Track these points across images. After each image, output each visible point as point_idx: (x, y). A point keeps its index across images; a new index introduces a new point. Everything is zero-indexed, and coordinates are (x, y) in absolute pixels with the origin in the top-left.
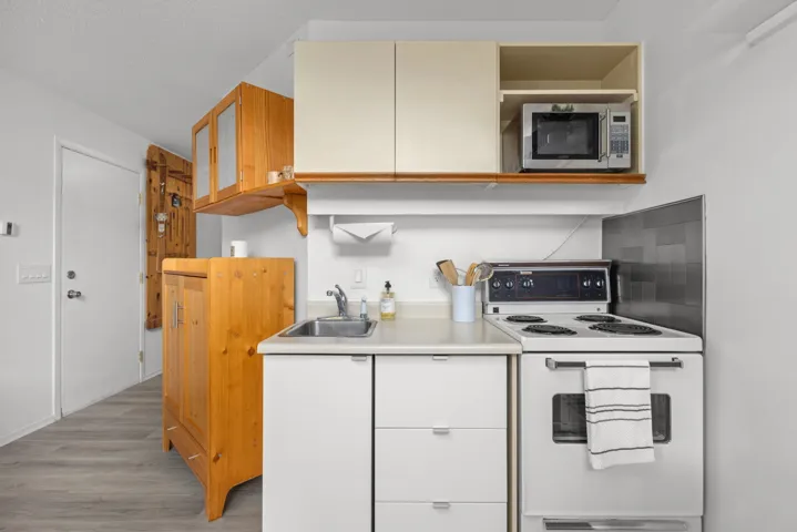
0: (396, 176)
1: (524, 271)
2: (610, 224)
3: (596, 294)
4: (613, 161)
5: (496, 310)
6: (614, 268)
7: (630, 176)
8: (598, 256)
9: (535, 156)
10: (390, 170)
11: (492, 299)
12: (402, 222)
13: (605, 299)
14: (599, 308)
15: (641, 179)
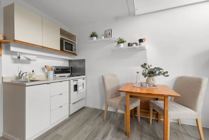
0: (43, 47)
1: (60, 68)
2: (70, 61)
3: (69, 72)
4: (73, 52)
5: (55, 76)
6: (71, 68)
7: (75, 54)
8: (68, 66)
9: (65, 49)
10: (42, 45)
11: (55, 73)
12: (38, 56)
13: (70, 73)
14: (69, 74)
15: (76, 55)
